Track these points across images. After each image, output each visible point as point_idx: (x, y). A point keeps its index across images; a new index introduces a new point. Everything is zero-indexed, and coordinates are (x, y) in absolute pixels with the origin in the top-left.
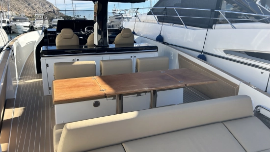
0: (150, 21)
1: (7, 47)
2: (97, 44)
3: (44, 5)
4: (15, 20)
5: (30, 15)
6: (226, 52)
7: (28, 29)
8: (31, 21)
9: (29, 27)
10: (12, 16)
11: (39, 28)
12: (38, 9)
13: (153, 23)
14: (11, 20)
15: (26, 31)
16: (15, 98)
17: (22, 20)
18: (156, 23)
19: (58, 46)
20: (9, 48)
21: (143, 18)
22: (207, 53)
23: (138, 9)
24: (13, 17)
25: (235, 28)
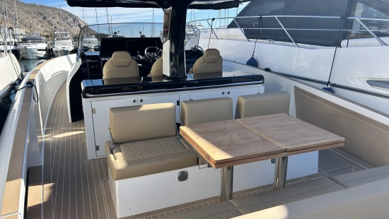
0: (231, 38)
1: (27, 83)
2: (168, 75)
3: (66, 18)
4: (25, 40)
5: (46, 34)
6: (371, 82)
7: (44, 53)
8: (48, 42)
9: (46, 50)
10: (21, 35)
11: (60, 51)
12: (57, 25)
13: (238, 40)
14: (20, 41)
15: (42, 56)
16: (43, 165)
17: (35, 40)
18: (244, 40)
19: (108, 80)
20: (30, 84)
21: (220, 33)
22: (334, 85)
23: (213, 19)
24: (21, 37)
25: (386, 45)
